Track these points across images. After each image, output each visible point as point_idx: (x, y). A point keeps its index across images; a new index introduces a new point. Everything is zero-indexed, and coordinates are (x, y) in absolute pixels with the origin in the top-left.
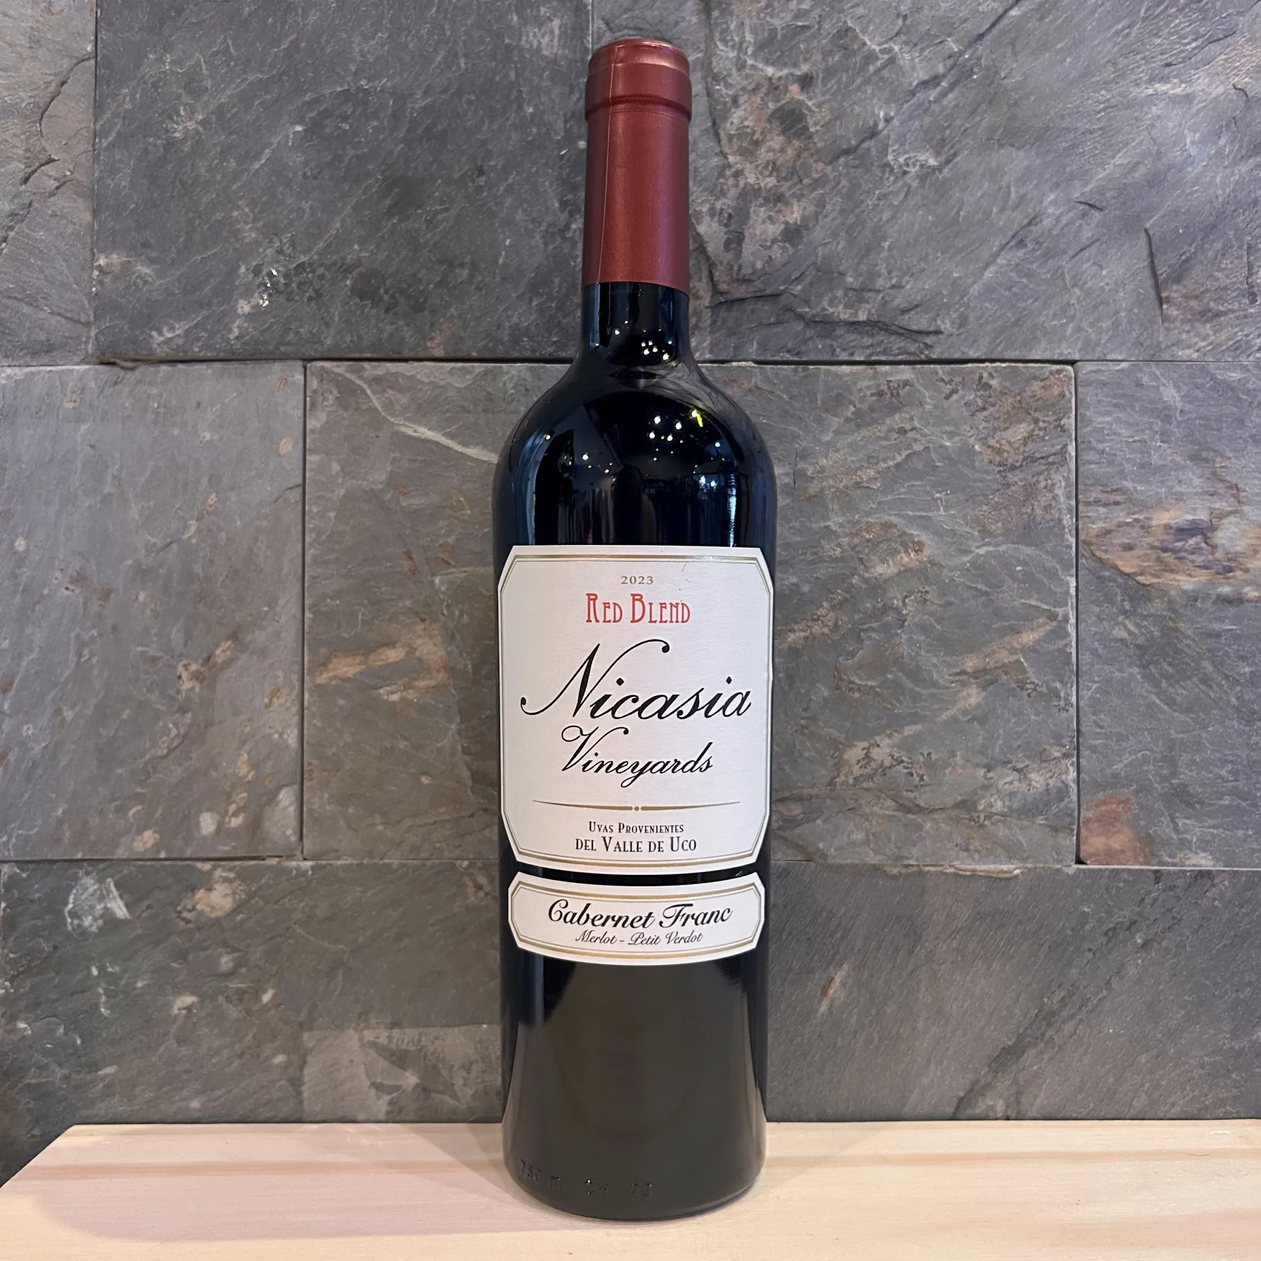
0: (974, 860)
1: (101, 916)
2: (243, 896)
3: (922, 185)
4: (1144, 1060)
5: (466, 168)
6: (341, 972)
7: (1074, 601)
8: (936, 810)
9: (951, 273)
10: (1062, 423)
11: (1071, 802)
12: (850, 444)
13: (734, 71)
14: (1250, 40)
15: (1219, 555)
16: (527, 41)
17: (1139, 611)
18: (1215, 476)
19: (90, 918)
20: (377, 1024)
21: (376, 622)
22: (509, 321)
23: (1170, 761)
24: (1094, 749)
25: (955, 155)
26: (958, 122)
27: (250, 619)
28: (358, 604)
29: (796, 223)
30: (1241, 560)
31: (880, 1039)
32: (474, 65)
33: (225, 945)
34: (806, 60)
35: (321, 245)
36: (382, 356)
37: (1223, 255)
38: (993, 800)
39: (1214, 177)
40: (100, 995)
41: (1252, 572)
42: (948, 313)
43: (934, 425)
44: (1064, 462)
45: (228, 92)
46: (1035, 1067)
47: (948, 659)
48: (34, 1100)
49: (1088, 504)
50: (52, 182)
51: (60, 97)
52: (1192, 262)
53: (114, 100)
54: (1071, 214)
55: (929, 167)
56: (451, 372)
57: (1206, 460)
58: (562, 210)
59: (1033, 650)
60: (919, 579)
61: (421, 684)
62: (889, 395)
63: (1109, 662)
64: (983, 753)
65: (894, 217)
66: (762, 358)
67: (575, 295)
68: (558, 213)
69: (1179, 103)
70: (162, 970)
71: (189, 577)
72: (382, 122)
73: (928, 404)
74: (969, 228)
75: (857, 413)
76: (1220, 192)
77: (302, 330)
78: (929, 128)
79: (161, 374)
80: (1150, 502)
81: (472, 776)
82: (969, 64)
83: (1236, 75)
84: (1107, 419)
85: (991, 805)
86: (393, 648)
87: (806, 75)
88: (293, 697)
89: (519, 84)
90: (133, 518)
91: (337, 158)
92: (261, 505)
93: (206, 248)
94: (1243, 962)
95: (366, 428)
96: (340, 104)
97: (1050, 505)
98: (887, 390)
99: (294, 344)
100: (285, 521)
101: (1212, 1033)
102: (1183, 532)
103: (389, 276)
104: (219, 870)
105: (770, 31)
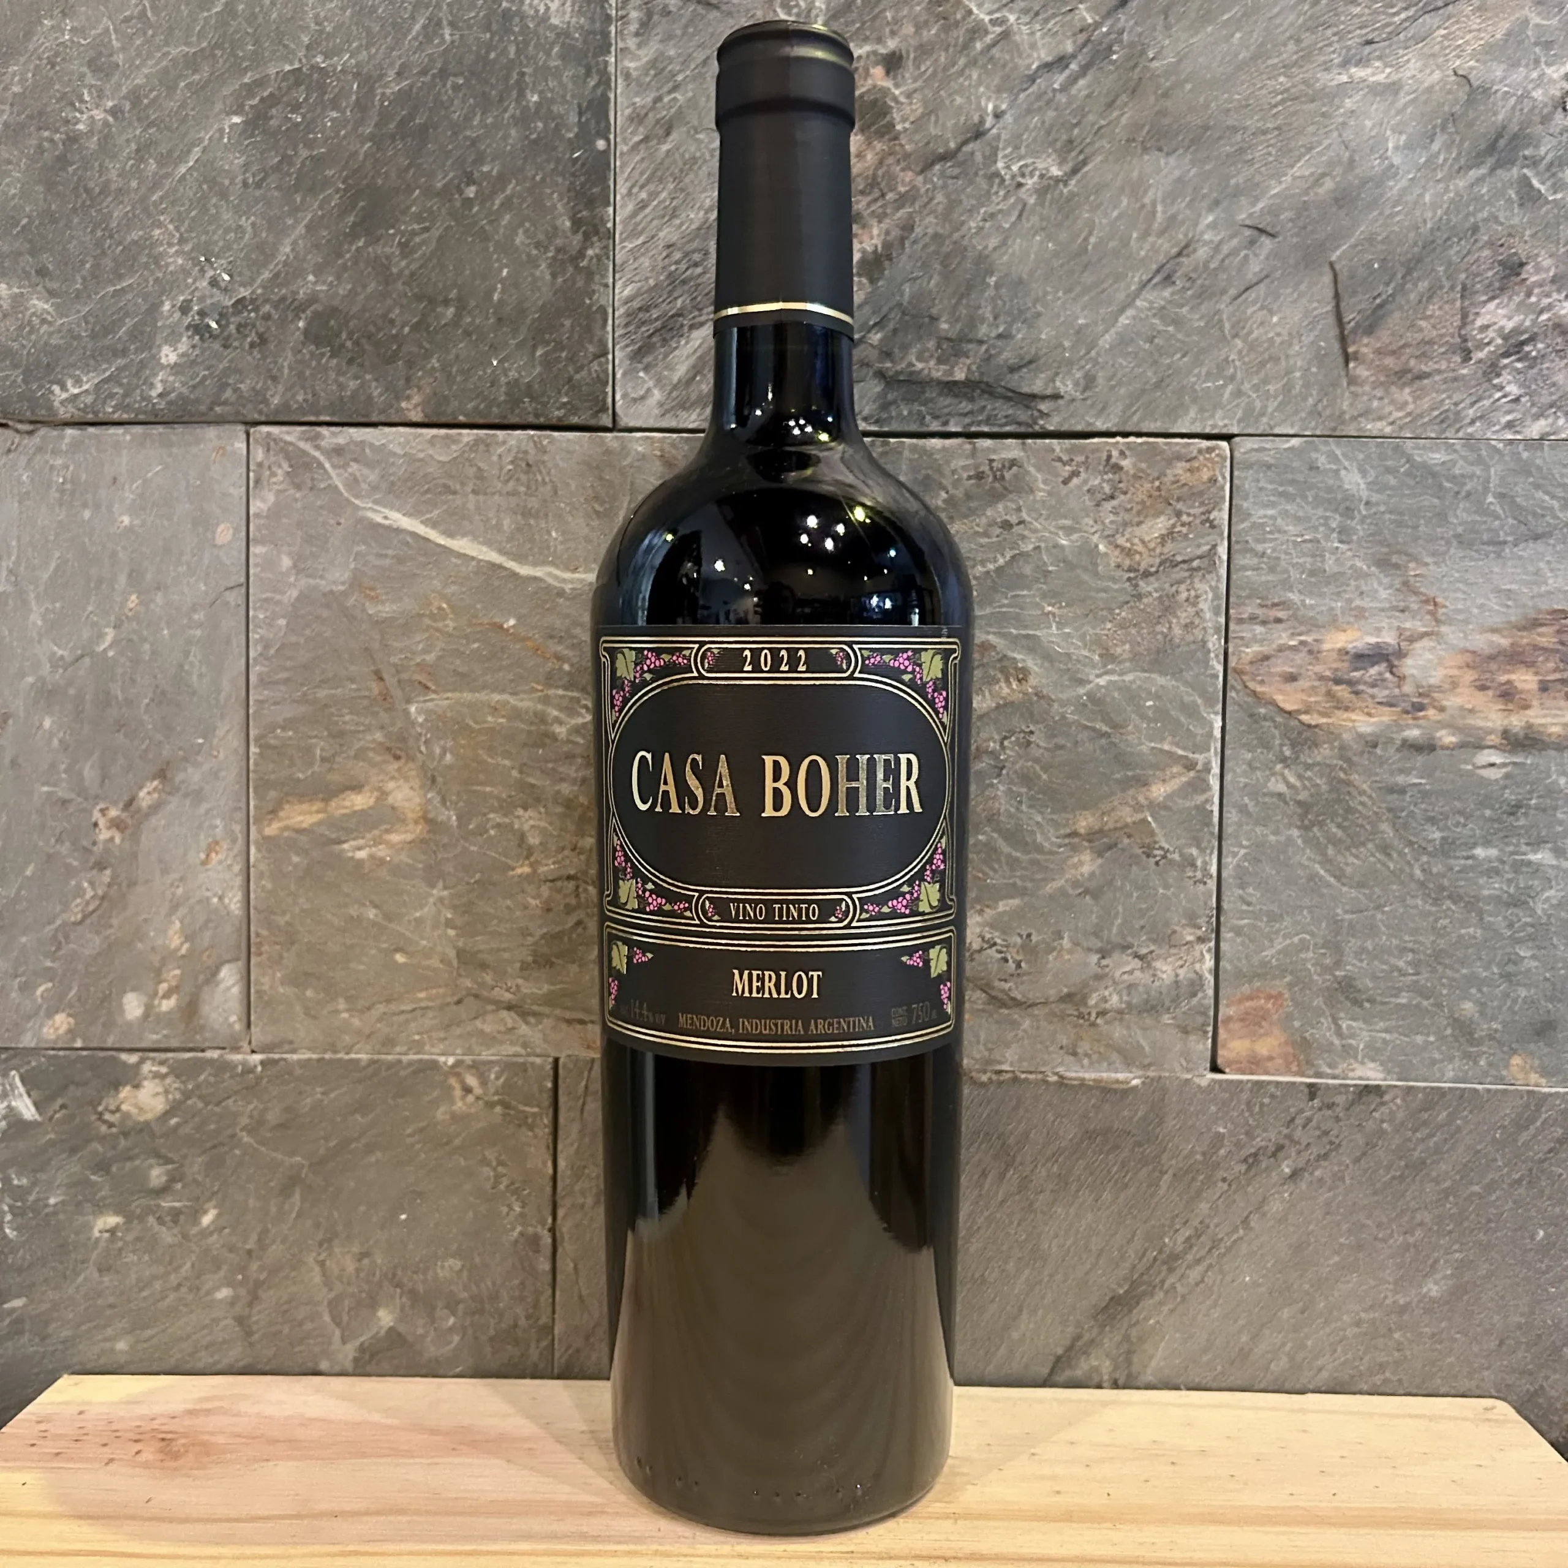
0: (1083, 1066)
1: (5, 1117)
2: (178, 1096)
3: (1041, 202)
4: (1286, 1316)
5: (451, 175)
6: (298, 1190)
7: (1219, 745)
8: (1034, 1005)
9: (1077, 318)
10: (1212, 516)
11: (1205, 997)
14: (1479, 9)
15: (1408, 688)
16: (531, 5)
17: (1302, 758)
18: (1407, 587)
20: (343, 1254)
21: (338, 759)
22: (506, 376)
23: (1336, 948)
24: (1238, 931)
25: (1084, 163)
26: (1091, 118)
27: (181, 753)
28: (316, 737)
29: (875, 251)
30: (1435, 695)
32: (462, 36)
33: (157, 1155)
34: (893, 33)
35: (266, 275)
36: (345, 419)
37: (1430, 298)
38: (1107, 993)
39: (1421, 195)
40: (4, 1213)
41: (1450, 712)
42: (1069, 372)
43: (1048, 517)
44: (1212, 567)
45: (146, 71)
46: (1152, 1322)
47: (1055, 817)
49: (1241, 621)
52: (1388, 307)
54: (1235, 242)
55: (1050, 178)
56: (432, 441)
57: (1397, 566)
58: (575, 232)
59: (1163, 806)
60: (1022, 715)
61: (395, 838)
62: (991, 479)
63: (1261, 821)
64: (1096, 935)
65: (1004, 243)
67: (591, 342)
68: (569, 234)
69: (1381, 94)
70: (79, 1184)
71: (105, 700)
72: (343, 112)
73: (1040, 490)
74: (1100, 260)
75: (951, 501)
76: (1429, 214)
77: (242, 386)
78: (1052, 126)
79: (67, 440)
80: (1321, 619)
81: (458, 955)
82: (1107, 40)
83: (1459, 57)
84: (1270, 512)
85: (1105, 1000)
86: (360, 792)
87: (893, 54)
88: (235, 851)
89: (521, 63)
90: (34, 624)
91: (286, 159)
92: (194, 609)
93: (120, 277)
94: (1414, 1198)
95: (325, 512)
96: (289, 88)
97: (1192, 623)
98: (988, 472)
99: (232, 404)
100: (224, 629)
101: (1373, 1283)
102: (1362, 658)
103: (353, 316)
104: (149, 1063)
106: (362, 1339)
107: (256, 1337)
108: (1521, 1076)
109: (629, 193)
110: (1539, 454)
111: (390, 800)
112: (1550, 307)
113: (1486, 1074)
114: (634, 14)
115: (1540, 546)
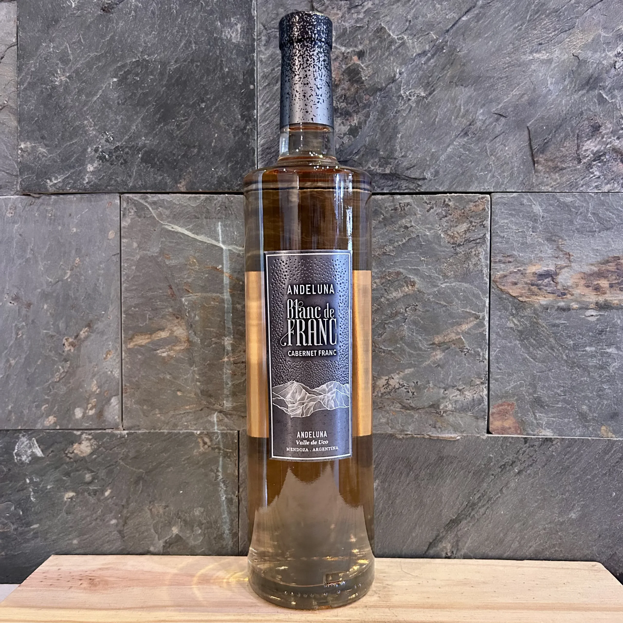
0: (438, 432)
1: (30, 456)
2: (96, 447)
3: (417, 106)
4: (517, 526)
5: (196, 99)
6: (141, 482)
7: (488, 309)
8: (419, 409)
9: (431, 149)
10: (484, 223)
11: (484, 405)
12: (381, 234)
14: (582, 31)
15: (559, 287)
16: (225, 35)
17: (520, 314)
18: (558, 249)
19: (25, 456)
20: (158, 506)
21: (155, 319)
22: (217, 174)
23: (533, 386)
24: (496, 380)
25: (434, 90)
26: (436, 74)
27: (96, 317)
28: (147, 310)
29: (355, 126)
30: (570, 289)
31: (393, 514)
32: (199, 47)
33: (88, 469)
34: (361, 43)
35: (127, 137)
36: (157, 191)
37: (565, 140)
38: (447, 404)
39: (561, 101)
40: (31, 492)
41: (575, 296)
42: (429, 169)
43: (422, 224)
44: (484, 242)
45: (81, 62)
46: (466, 529)
47: (427, 337)
48: (2, 539)
49: (495, 262)
52: (549, 143)
53: (26, 66)
54: (491, 119)
55: (421, 97)
56: (189, 199)
57: (554, 241)
58: (242, 120)
59: (467, 333)
60: (413, 299)
61: (177, 348)
62: (400, 210)
63: (505, 338)
64: (442, 382)
65: (404, 122)
67: (249, 161)
68: (240, 121)
69: (545, 63)
70: (58, 481)
71: (67, 297)
72: (155, 76)
73: (419, 214)
74: (440, 127)
75: (385, 219)
76: (564, 108)
77: (118, 179)
78: (421, 77)
79: (52, 200)
80: (526, 261)
81: (201, 392)
82: (441, 45)
83: (574, 49)
84: (506, 221)
85: (446, 406)
86: (164, 331)
87: (361, 51)
88: (117, 354)
89: (221, 57)
90: (40, 269)
91: (134, 94)
92: (101, 263)
93: (72, 139)
94: (565, 481)
95: (149, 226)
96: (135, 67)
97: (477, 263)
98: (399, 208)
99: (114, 186)
100: (112, 271)
101: (550, 514)
102: (542, 276)
103: (159, 152)
104: (84, 434)
105: (344, 29)
106: (166, 538)
107: (126, 538)
108: (605, 434)
109: (263, 104)
110: (607, 197)
111: (175, 334)
112: (611, 142)
113: (592, 433)
114: (263, 38)
115: (609, 233)
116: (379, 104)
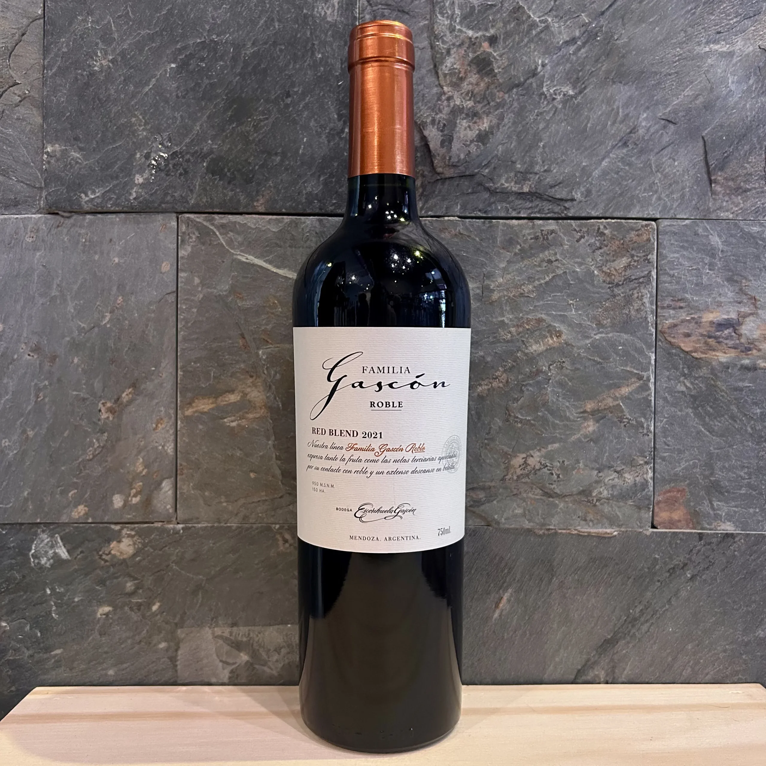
0: (589, 526)
1: (52, 558)
2: (140, 546)
3: (564, 107)
4: (690, 647)
5: (279, 92)
6: (200, 592)
7: (654, 368)
8: (566, 496)
9: (582, 163)
10: (649, 257)
11: (649, 491)
12: (517, 269)
13: (448, 33)
15: (743, 340)
16: (317, 12)
17: (693, 374)
18: (741, 291)
19: (45, 559)
20: (223, 624)
21: (222, 377)
22: (306, 190)
23: (709, 466)
24: (663, 459)
25: (585, 88)
26: (588, 67)
27: (143, 375)
28: (211, 366)
29: (485, 130)
30: (756, 343)
31: (530, 635)
32: (284, 27)
33: (130, 576)
34: (493, 26)
35: (188, 140)
36: (226, 211)
37: (750, 153)
38: (601, 490)
39: (745, 105)
40: (52, 606)
41: (763, 351)
42: (579, 188)
43: (570, 258)
44: (649, 282)
45: (128, 42)
46: (624, 651)
47: (576, 403)
48: (12, 669)
49: (663, 308)
50: (17, 97)
51: (21, 43)
52: (730, 157)
53: (55, 46)
54: (657, 127)
55: (569, 96)
56: (269, 222)
57: (737, 282)
58: (339, 120)
59: (627, 398)
60: (559, 354)
61: (251, 416)
62: (542, 239)
63: (674, 405)
64: (595, 461)
65: (547, 127)
66: (463, 215)
68: (336, 121)
69: (725, 57)
70: (90, 591)
71: (105, 348)
72: (226, 62)
73: (566, 245)
74: (593, 134)
75: (522, 250)
76: (749, 114)
77: (176, 194)
78: (569, 71)
79: (87, 221)
80: (701, 307)
81: (282, 474)
82: (595, 31)
83: (761, 40)
84: (676, 255)
85: (600, 493)
86: (233, 393)
87: (493, 36)
88: (171, 423)
89: (313, 39)
90: (70, 311)
91: (198, 85)
93: (115, 141)
94: (751, 589)
95: (216, 256)
96: (199, 50)
97: (640, 308)
98: (540, 236)
99: (171, 203)
100: (165, 314)
101: (731, 631)
102: (721, 325)
103: (230, 161)
104: (125, 530)
105: (471, 7)
106: (233, 667)
107: (179, 667)
116: (516, 104)
